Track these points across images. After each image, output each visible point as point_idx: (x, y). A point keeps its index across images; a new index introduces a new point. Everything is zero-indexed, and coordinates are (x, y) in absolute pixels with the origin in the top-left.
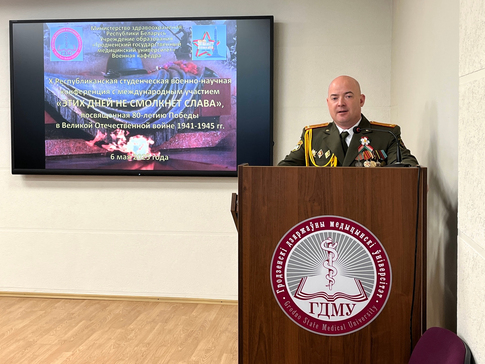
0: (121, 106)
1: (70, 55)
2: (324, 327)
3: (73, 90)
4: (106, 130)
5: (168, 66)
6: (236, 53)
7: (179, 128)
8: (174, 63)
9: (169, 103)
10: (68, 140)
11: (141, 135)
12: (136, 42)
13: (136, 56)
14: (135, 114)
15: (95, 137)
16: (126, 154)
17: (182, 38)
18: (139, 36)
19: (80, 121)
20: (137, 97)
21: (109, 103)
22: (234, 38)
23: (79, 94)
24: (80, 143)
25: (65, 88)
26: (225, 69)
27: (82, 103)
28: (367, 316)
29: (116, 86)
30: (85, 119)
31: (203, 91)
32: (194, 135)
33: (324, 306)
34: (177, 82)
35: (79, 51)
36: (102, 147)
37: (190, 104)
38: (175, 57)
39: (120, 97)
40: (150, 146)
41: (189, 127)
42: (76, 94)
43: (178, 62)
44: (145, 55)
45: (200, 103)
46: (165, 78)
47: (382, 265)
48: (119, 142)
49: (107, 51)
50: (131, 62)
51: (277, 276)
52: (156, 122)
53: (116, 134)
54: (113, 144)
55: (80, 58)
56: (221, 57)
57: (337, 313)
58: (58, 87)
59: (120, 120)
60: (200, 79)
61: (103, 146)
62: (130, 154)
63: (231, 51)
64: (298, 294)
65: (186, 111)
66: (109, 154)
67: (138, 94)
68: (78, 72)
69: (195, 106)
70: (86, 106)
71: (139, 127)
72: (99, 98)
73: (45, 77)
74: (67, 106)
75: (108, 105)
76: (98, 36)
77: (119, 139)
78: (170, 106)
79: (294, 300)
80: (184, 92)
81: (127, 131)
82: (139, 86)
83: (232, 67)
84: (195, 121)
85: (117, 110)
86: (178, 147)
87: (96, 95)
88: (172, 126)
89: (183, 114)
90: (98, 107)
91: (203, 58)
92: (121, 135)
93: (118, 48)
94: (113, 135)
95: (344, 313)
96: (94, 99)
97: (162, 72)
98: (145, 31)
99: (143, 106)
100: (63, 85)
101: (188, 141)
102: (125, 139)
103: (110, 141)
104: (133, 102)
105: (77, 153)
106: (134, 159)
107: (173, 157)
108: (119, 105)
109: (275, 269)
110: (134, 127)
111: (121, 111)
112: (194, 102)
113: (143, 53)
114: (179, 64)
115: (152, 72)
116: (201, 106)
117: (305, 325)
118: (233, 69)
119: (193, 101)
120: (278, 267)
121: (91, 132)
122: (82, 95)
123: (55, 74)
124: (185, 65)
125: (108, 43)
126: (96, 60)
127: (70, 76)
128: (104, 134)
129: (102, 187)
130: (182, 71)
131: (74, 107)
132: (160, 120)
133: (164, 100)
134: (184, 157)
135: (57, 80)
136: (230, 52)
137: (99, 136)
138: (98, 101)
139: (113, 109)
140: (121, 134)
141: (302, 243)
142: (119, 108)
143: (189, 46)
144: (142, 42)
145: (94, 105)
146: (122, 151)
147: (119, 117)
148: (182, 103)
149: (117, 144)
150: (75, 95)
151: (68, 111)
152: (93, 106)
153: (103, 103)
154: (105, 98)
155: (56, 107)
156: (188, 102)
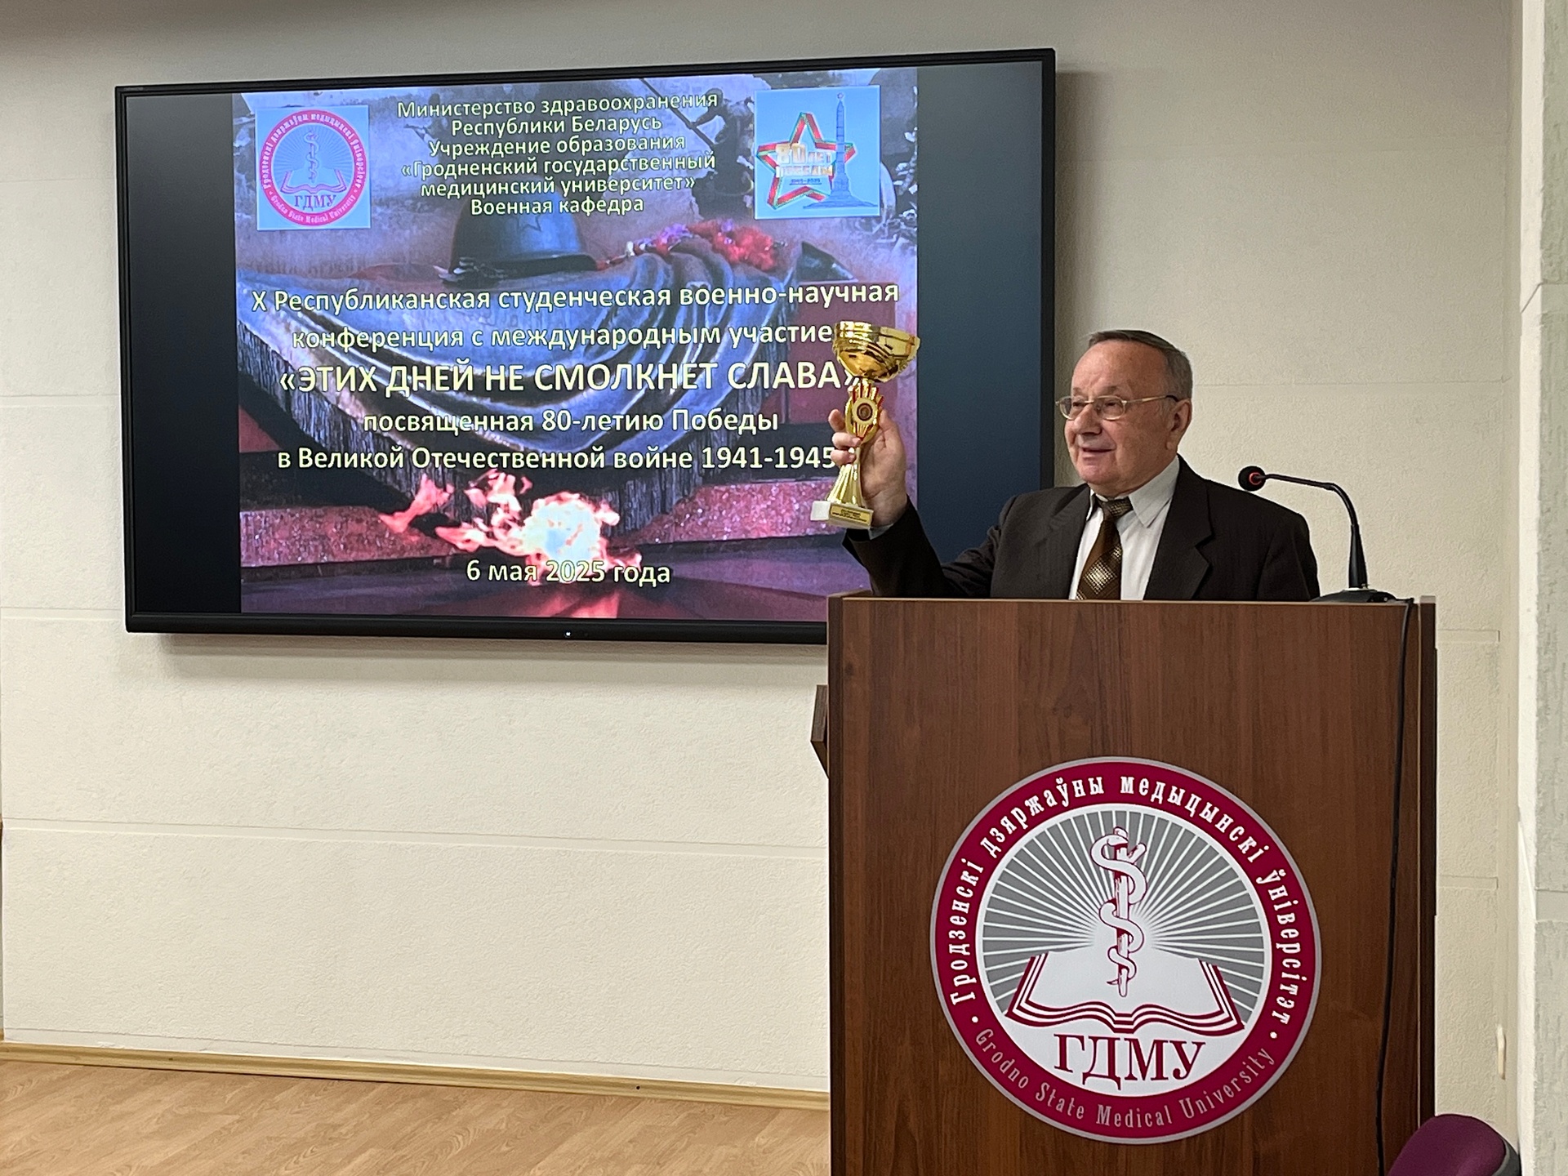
0: (502, 387)
1: (327, 208)
2: (1104, 1115)
3: (337, 330)
4: (450, 476)
5: (669, 240)
6: (914, 189)
7: (709, 465)
8: (691, 230)
9: (673, 376)
10: (320, 511)
11: (572, 492)
12: (554, 155)
13: (556, 206)
14: (552, 417)
15: (413, 499)
16: (522, 560)
17: (717, 139)
18: (567, 134)
19: (359, 443)
20: (560, 354)
21: (460, 376)
22: (907, 135)
23: (356, 346)
24: (359, 521)
25: (308, 326)
26: (875, 248)
27: (368, 377)
28: (1240, 1082)
29: (486, 317)
30: (377, 436)
31: (793, 329)
32: (760, 492)
33: (1103, 1045)
34: (702, 297)
35: (355, 192)
36: (435, 536)
37: (746, 378)
38: (696, 208)
39: (497, 358)
40: (605, 530)
41: (743, 462)
42: (346, 346)
43: (703, 225)
44: (588, 201)
45: (783, 375)
46: (657, 287)
47: (1290, 918)
48: (496, 520)
49: (454, 191)
50: (539, 229)
51: (952, 948)
52: (626, 445)
53: (485, 487)
54: (475, 526)
55: (359, 216)
56: (862, 204)
57: (1144, 1070)
58: (284, 320)
59: (498, 438)
60: (782, 285)
61: (441, 531)
62: (534, 560)
63: (898, 183)
64: (1020, 1008)
65: (733, 403)
66: (460, 559)
67: (561, 342)
68: (352, 269)
69: (766, 386)
70: (381, 389)
71: (565, 464)
72: (425, 361)
73: (238, 285)
74: (315, 388)
75: (457, 385)
76: (422, 136)
77: (498, 505)
78: (675, 386)
79: (1007, 1024)
80: (726, 338)
81: (524, 479)
82: (567, 313)
83: (902, 240)
84: (766, 442)
85: (487, 402)
86: (703, 535)
87: (415, 349)
88: (684, 459)
89: (722, 415)
90: (421, 394)
91: (796, 208)
92: (503, 493)
93: (490, 178)
94: (474, 494)
95: (1167, 1071)
96: (409, 364)
97: (648, 262)
98: (586, 115)
99: (581, 387)
100: (300, 315)
101: (739, 512)
102: (516, 506)
103: (464, 512)
104: (546, 374)
105: (352, 557)
106: (549, 578)
107: (687, 570)
108: (496, 383)
109: (944, 926)
110: (549, 464)
111: (501, 406)
112: (761, 370)
113: (580, 196)
114: (707, 235)
115: (613, 263)
116: (787, 384)
117: (1040, 1107)
118: (904, 247)
119: (757, 366)
120: (955, 920)
121: (399, 483)
122: (368, 351)
123: (272, 273)
124: (730, 235)
125: (455, 162)
126: (414, 222)
127: (326, 282)
128: (445, 490)
129: (438, 679)
130: (718, 259)
131: (340, 391)
132: (640, 435)
133: (655, 365)
134: (728, 571)
135: (282, 298)
136: (895, 186)
137: (427, 496)
138: (422, 372)
139: (474, 399)
140: (501, 490)
141: (1031, 845)
142: (496, 393)
143: (743, 165)
144: (578, 157)
145: (410, 386)
146: (507, 549)
147: (497, 427)
148: (720, 376)
149: (488, 523)
150: (341, 350)
151: (320, 407)
152: (404, 389)
153: (439, 378)
154: (445, 358)
155: (279, 394)
156: (741, 372)
